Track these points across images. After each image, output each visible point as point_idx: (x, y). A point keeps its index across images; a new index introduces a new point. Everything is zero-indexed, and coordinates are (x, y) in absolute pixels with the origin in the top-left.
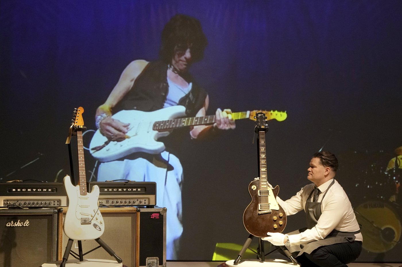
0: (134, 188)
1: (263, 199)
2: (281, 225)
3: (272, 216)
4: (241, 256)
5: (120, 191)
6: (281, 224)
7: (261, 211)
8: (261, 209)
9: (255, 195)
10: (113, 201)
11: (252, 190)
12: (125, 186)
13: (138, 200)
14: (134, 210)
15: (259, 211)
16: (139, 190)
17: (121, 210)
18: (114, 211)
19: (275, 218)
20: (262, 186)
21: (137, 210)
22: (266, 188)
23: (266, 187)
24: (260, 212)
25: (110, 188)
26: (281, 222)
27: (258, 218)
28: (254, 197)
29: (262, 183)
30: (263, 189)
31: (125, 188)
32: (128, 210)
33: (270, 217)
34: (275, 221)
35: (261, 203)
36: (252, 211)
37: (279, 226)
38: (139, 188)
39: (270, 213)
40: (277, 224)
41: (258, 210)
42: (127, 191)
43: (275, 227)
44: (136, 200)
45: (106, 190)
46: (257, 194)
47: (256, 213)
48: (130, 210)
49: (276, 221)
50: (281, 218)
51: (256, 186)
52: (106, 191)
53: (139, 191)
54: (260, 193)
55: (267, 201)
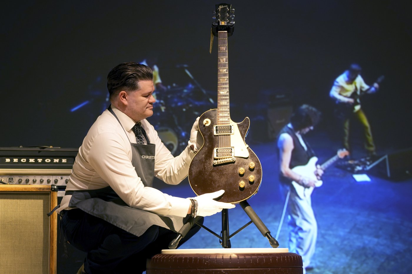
0: (56, 157)
1: (221, 140)
2: (251, 183)
3: (236, 168)
4: (181, 236)
5: (32, 163)
6: (252, 180)
7: (217, 159)
8: (217, 156)
9: (208, 134)
10: (20, 178)
11: (204, 126)
12: (40, 154)
13: (62, 178)
14: (47, 189)
15: (215, 159)
16: (64, 161)
17: (25, 189)
18: (12, 188)
19: (241, 170)
20: (221, 119)
21: (52, 188)
22: (227, 121)
23: (227, 120)
24: (216, 161)
25: (16, 157)
26: (252, 177)
27: (212, 172)
28: (206, 137)
29: (221, 115)
30: (225, 124)
31: (40, 157)
32: (37, 188)
33: (234, 169)
34: (242, 176)
35: (218, 146)
36: (204, 161)
37: (249, 184)
38: (64, 157)
39: (233, 162)
40: (245, 180)
41: (213, 159)
42: (43, 162)
43: (242, 186)
44: (59, 178)
45: (8, 160)
46: (212, 133)
47: (210, 164)
48: (40, 188)
49: (244, 176)
50: (251, 170)
51: (211, 120)
52: (8, 163)
53: (64, 163)
54: (217, 130)
55: (228, 143)
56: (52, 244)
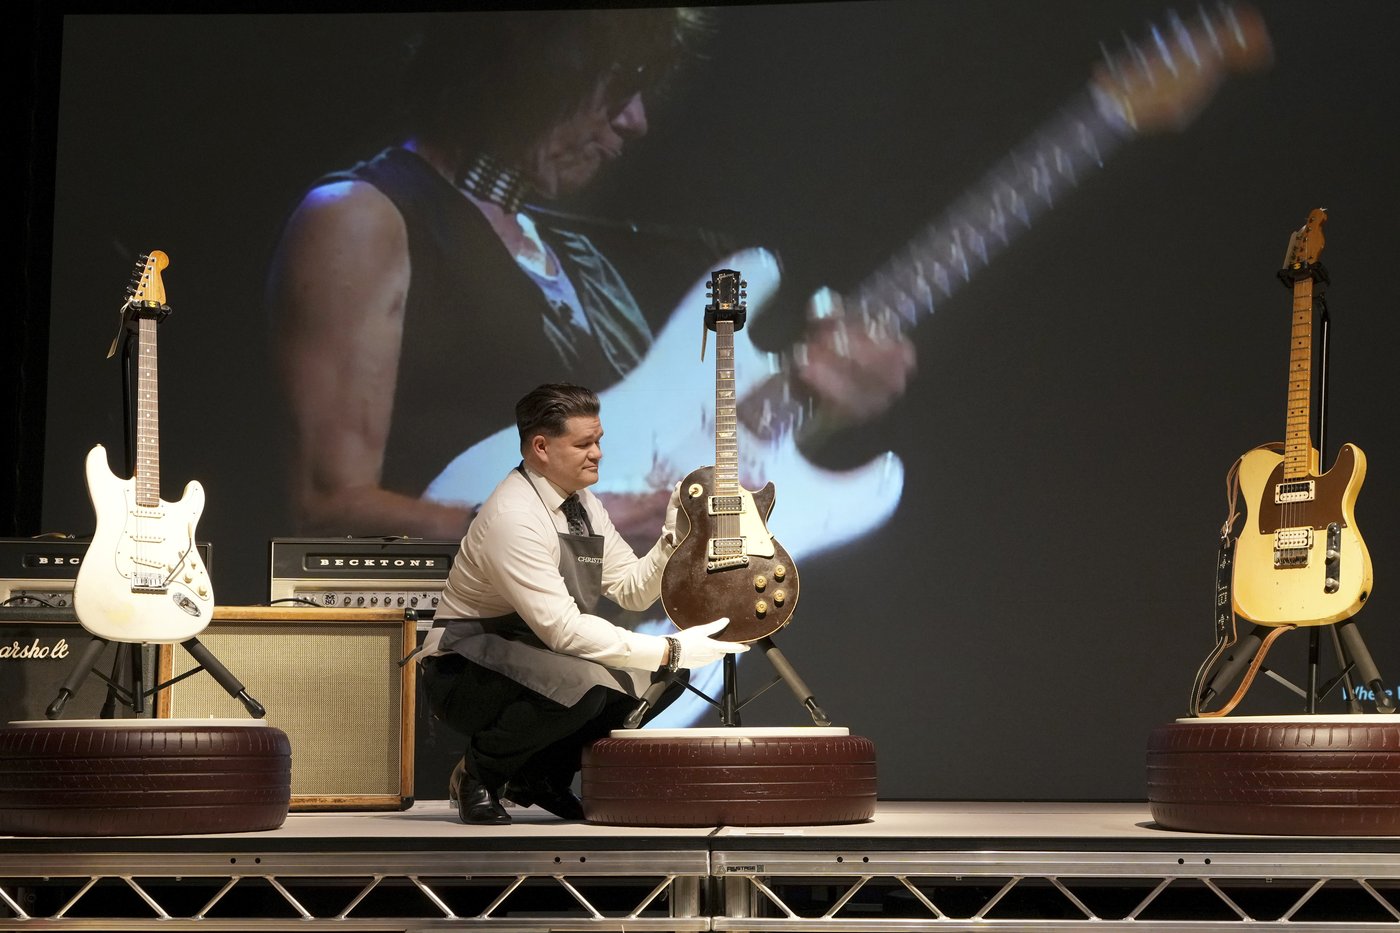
0: (415, 557)
1: (722, 524)
2: (779, 605)
3: (751, 575)
4: (648, 703)
5: (369, 567)
6: (779, 599)
7: (714, 560)
8: (715, 554)
9: (698, 512)
10: (348, 595)
11: (691, 497)
12: (384, 551)
13: (425, 596)
14: (398, 615)
15: (711, 560)
16: (429, 563)
17: (356, 615)
18: (332, 615)
19: (760, 580)
20: (722, 486)
21: (406, 615)
22: (733, 489)
23: (733, 486)
24: (713, 563)
25: (339, 556)
26: (780, 594)
27: (705, 583)
28: (694, 517)
29: (721, 476)
30: (728, 493)
31: (384, 556)
32: (378, 615)
33: (746, 578)
34: (760, 590)
35: (715, 536)
36: (690, 562)
37: (775, 607)
38: (430, 557)
39: (745, 566)
40: (767, 599)
41: (707, 559)
42: (391, 565)
43: (761, 610)
44: (419, 595)
45: (325, 562)
46: (704, 511)
47: (701, 568)
48: (385, 615)
49: (766, 592)
50: (779, 580)
51: (704, 489)
52: (325, 567)
53: (430, 567)
54: (714, 505)
55: (735, 530)
56: (406, 720)
